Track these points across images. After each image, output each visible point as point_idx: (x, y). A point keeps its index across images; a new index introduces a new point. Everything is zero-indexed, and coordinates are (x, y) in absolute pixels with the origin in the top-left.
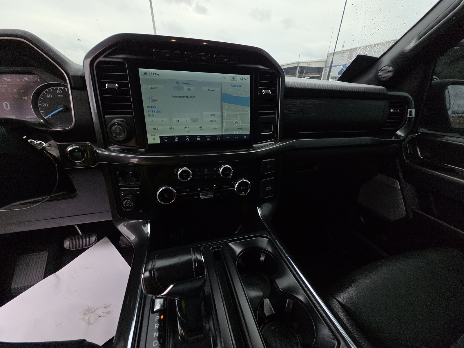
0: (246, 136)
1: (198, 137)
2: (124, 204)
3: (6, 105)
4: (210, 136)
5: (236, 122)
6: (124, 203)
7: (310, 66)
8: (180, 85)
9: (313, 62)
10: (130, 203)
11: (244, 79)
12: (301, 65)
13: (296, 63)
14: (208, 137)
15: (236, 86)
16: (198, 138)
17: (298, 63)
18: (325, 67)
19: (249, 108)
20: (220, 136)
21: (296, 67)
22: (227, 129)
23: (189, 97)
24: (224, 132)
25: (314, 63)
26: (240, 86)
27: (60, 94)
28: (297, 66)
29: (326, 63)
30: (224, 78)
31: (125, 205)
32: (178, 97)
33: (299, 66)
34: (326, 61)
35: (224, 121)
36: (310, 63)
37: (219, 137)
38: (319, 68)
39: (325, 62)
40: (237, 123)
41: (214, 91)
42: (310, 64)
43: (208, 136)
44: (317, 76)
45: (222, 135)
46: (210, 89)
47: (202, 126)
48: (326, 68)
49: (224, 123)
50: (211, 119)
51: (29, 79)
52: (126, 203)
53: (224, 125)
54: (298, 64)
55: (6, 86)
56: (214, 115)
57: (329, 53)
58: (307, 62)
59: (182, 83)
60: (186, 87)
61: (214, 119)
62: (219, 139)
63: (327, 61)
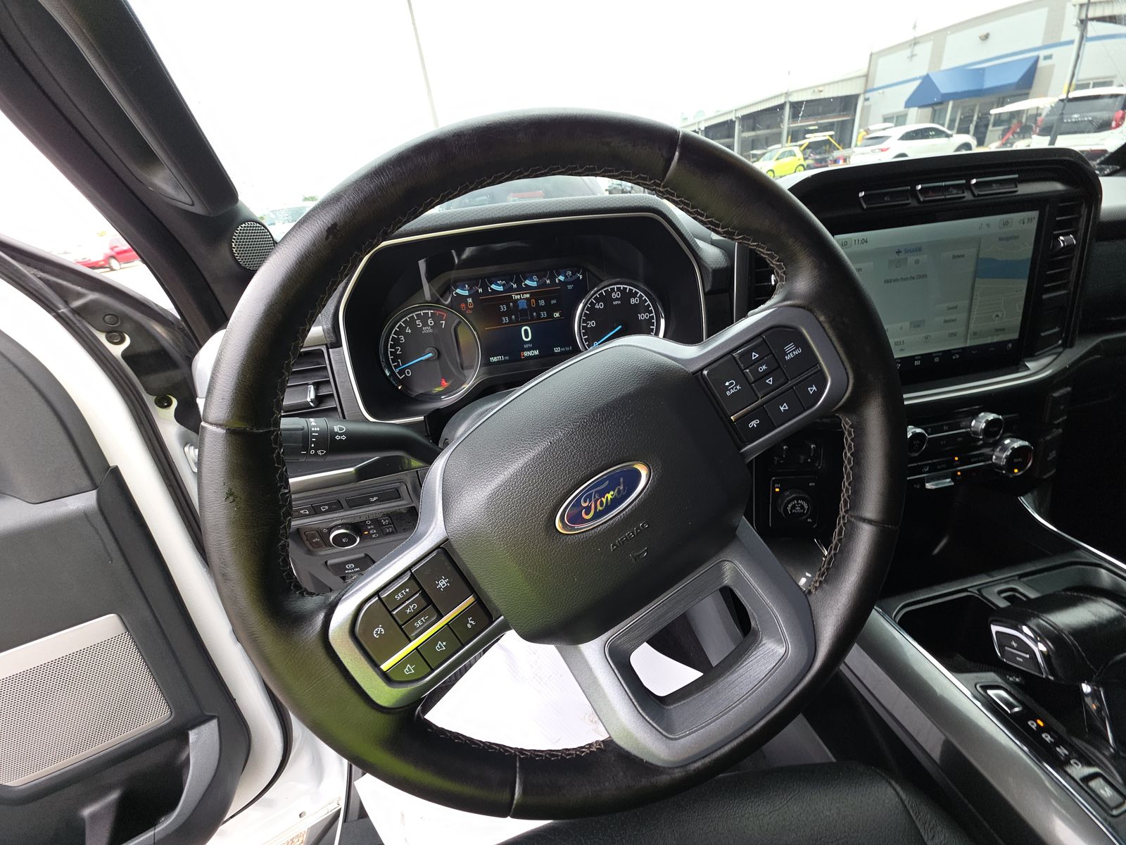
0: (1010, 345)
1: (919, 357)
2: (789, 508)
3: (526, 331)
4: (940, 354)
5: (997, 316)
6: (790, 506)
7: (822, 96)
8: (902, 256)
9: (829, 84)
10: (802, 507)
11: (1026, 221)
12: (794, 99)
13: (781, 95)
14: (936, 357)
15: (1008, 239)
16: (916, 360)
17: (786, 93)
18: (866, 92)
19: (1026, 281)
20: (960, 351)
21: (782, 107)
22: (975, 334)
23: (914, 278)
24: (968, 341)
25: (832, 86)
26: (1016, 238)
27: (617, 299)
28: (785, 103)
29: (867, 81)
30: (988, 225)
31: (791, 510)
32: (895, 281)
33: (790, 102)
34: (867, 76)
35: (974, 316)
36: (821, 89)
37: (957, 353)
38: (847, 97)
39: (863, 81)
40: (997, 318)
41: (963, 256)
42: (821, 91)
43: (936, 354)
44: (842, 121)
45: (963, 349)
46: (956, 253)
47: (930, 334)
48: (867, 95)
49: (972, 322)
50: (947, 318)
51: (566, 277)
52: (794, 507)
53: (972, 326)
54: (786, 97)
55: (528, 296)
56: (956, 308)
57: (873, 52)
58: (810, 88)
59: (907, 252)
60: (911, 259)
61: (953, 317)
62: (958, 356)
63: (870, 75)
